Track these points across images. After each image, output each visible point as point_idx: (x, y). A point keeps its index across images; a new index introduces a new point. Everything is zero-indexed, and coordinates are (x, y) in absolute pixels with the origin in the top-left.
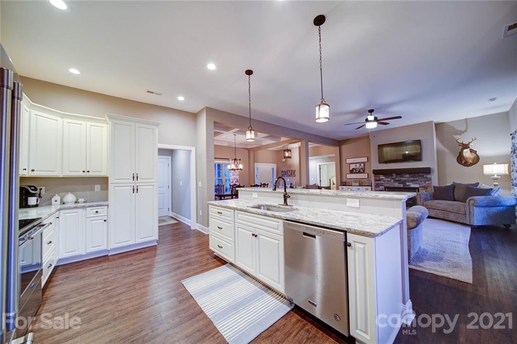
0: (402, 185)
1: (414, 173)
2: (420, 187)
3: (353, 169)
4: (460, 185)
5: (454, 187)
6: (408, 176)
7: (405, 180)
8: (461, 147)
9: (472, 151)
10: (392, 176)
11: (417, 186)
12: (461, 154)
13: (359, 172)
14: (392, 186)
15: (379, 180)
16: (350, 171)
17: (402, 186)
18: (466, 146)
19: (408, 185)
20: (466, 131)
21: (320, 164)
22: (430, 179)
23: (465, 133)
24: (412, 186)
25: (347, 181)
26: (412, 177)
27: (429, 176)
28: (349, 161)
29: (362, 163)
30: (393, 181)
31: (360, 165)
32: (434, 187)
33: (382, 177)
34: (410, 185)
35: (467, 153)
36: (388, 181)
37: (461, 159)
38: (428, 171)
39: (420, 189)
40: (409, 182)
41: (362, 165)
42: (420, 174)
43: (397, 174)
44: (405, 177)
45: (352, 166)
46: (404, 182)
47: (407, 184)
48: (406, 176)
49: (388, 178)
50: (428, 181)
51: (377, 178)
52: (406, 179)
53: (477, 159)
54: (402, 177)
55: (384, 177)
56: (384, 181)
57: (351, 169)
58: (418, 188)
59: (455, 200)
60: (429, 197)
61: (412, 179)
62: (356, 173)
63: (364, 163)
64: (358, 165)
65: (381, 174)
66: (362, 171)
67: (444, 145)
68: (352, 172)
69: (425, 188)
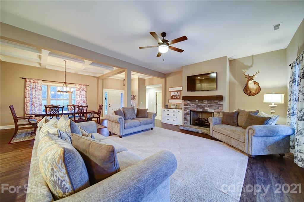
0: (202, 109)
1: (211, 100)
2: (215, 111)
3: (173, 96)
4: (244, 111)
5: (238, 113)
6: (207, 102)
7: (204, 106)
8: (247, 79)
9: (255, 83)
10: (196, 102)
11: (212, 111)
12: (247, 85)
13: (177, 98)
14: (195, 110)
15: (187, 105)
16: (171, 97)
17: (202, 111)
18: (250, 78)
19: (206, 110)
20: (252, 66)
21: (157, 91)
22: (221, 106)
23: (251, 68)
24: (209, 110)
25: (169, 104)
26: (209, 103)
27: (221, 103)
28: (171, 89)
29: (179, 91)
30: (196, 106)
31: (178, 93)
32: (223, 113)
33: (189, 102)
34: (207, 110)
35: (251, 84)
36: (192, 106)
37: (246, 90)
38: (220, 98)
39: (214, 113)
40: (207, 107)
41: (179, 92)
42: (215, 101)
43: (199, 100)
44: (204, 104)
45: (173, 94)
46: (203, 107)
47: (206, 108)
48: (205, 102)
49: (193, 103)
50: (220, 107)
51: (186, 103)
52: (205, 104)
53: (259, 90)
54: (202, 103)
55: (190, 103)
56: (190, 106)
57: (172, 96)
58: (213, 113)
59: (238, 126)
60: (218, 122)
61: (209, 105)
62: (174, 99)
63: (180, 91)
64: (176, 93)
65: (188, 100)
66: (178, 98)
67: (235, 78)
68: (172, 98)
69: (218, 112)
